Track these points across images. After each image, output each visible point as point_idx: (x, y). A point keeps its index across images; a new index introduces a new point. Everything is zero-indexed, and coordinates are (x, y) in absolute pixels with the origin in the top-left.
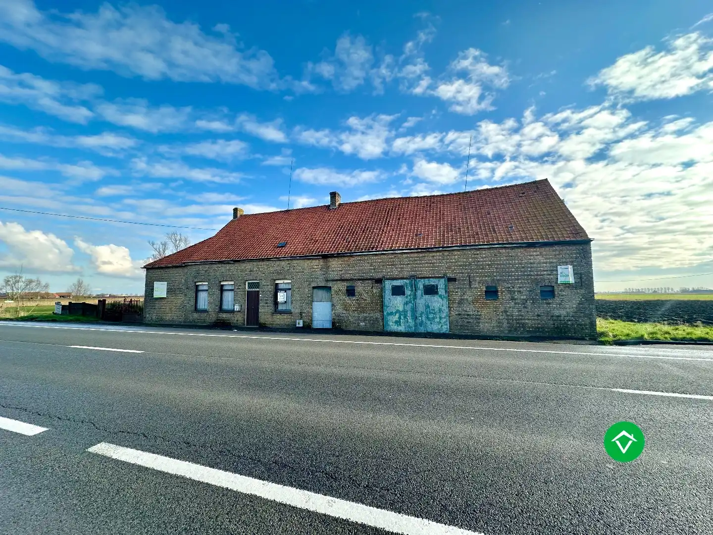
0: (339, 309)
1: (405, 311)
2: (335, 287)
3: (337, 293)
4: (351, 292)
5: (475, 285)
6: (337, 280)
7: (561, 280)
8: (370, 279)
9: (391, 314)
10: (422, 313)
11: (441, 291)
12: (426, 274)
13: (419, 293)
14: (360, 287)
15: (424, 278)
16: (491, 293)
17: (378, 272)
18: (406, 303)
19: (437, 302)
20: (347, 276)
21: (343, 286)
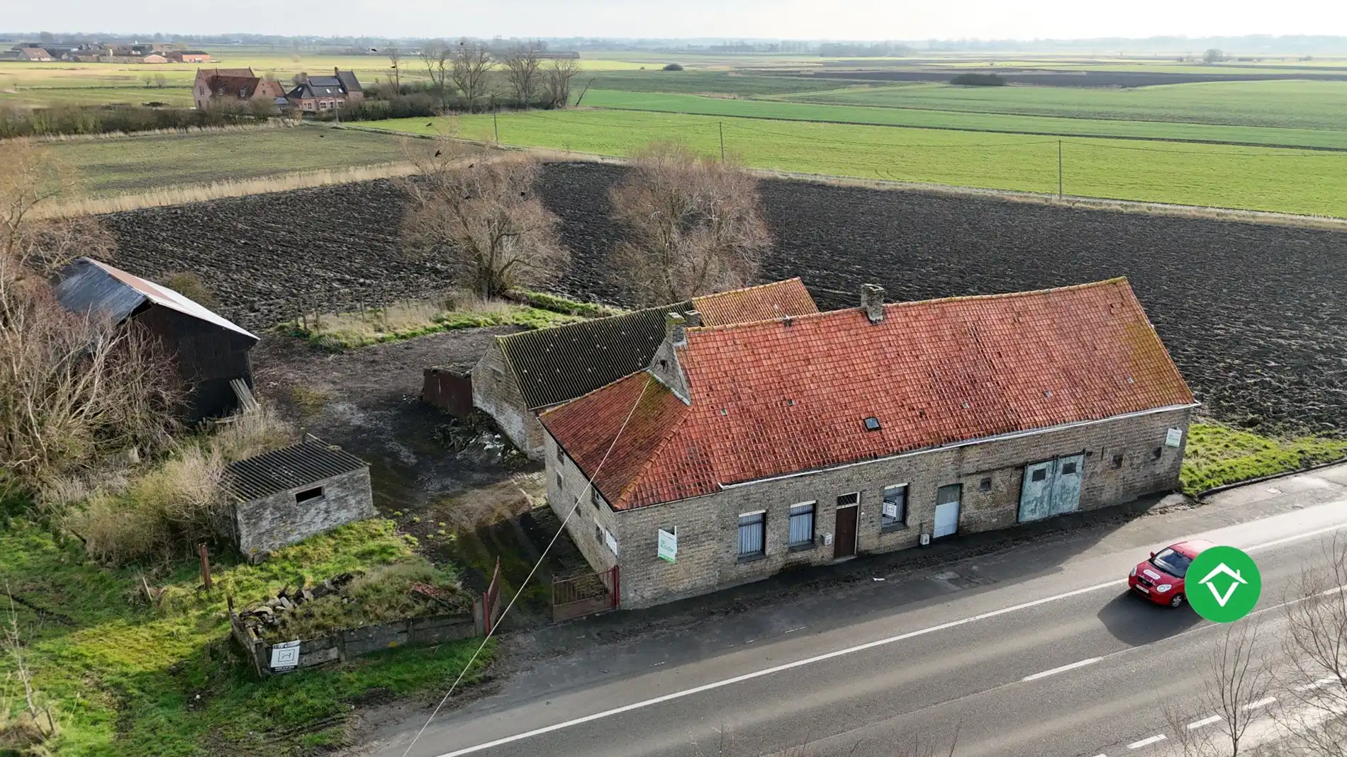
0: (970, 510)
1: (1042, 497)
2: (967, 483)
3: (970, 489)
4: (987, 484)
5: (1106, 456)
6: (973, 474)
7: (1169, 442)
8: (1011, 467)
9: (1029, 503)
10: (1058, 494)
11: (1079, 469)
12: (1067, 452)
13: (1059, 473)
14: (997, 479)
15: (1065, 456)
16: (1118, 461)
17: (1020, 457)
18: (1045, 488)
19: (1073, 481)
20: (986, 467)
21: (977, 481)
